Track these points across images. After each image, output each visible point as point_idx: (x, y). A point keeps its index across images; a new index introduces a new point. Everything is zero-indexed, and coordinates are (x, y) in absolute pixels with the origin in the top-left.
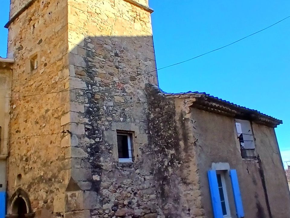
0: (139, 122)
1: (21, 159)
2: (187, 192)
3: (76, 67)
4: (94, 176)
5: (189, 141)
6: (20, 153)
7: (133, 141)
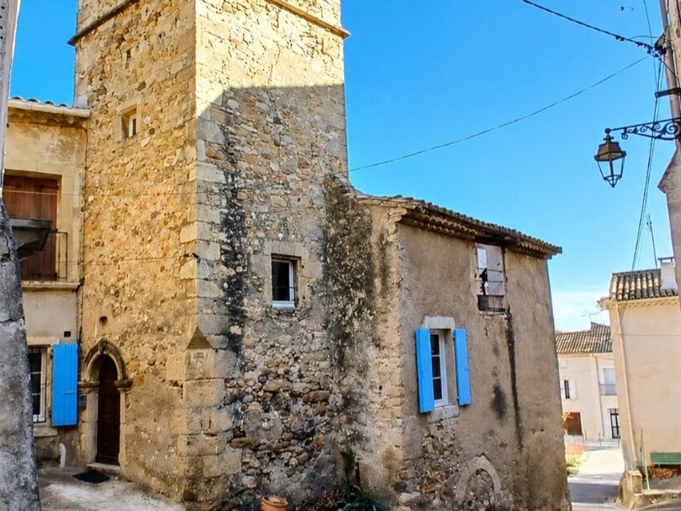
0: (309, 241)
1: (107, 292)
2: (380, 360)
3: (209, 144)
4: (232, 328)
5: (389, 280)
6: (103, 282)
7: (298, 274)
